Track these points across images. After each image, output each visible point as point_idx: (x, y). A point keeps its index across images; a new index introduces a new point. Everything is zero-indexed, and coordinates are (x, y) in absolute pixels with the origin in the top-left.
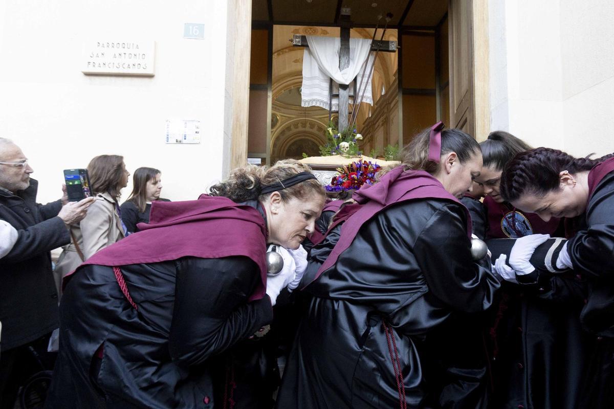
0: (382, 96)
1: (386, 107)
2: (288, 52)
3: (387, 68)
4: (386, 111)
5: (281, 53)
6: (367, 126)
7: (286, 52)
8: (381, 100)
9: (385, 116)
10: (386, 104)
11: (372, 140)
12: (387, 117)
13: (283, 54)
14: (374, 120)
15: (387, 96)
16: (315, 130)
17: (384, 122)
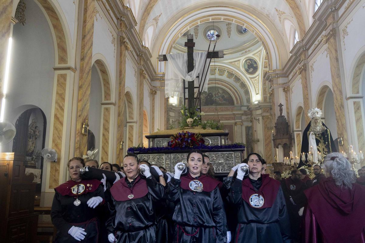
1: (331, 16)
11: (305, 70)
16: (224, 77)
17: (332, 35)
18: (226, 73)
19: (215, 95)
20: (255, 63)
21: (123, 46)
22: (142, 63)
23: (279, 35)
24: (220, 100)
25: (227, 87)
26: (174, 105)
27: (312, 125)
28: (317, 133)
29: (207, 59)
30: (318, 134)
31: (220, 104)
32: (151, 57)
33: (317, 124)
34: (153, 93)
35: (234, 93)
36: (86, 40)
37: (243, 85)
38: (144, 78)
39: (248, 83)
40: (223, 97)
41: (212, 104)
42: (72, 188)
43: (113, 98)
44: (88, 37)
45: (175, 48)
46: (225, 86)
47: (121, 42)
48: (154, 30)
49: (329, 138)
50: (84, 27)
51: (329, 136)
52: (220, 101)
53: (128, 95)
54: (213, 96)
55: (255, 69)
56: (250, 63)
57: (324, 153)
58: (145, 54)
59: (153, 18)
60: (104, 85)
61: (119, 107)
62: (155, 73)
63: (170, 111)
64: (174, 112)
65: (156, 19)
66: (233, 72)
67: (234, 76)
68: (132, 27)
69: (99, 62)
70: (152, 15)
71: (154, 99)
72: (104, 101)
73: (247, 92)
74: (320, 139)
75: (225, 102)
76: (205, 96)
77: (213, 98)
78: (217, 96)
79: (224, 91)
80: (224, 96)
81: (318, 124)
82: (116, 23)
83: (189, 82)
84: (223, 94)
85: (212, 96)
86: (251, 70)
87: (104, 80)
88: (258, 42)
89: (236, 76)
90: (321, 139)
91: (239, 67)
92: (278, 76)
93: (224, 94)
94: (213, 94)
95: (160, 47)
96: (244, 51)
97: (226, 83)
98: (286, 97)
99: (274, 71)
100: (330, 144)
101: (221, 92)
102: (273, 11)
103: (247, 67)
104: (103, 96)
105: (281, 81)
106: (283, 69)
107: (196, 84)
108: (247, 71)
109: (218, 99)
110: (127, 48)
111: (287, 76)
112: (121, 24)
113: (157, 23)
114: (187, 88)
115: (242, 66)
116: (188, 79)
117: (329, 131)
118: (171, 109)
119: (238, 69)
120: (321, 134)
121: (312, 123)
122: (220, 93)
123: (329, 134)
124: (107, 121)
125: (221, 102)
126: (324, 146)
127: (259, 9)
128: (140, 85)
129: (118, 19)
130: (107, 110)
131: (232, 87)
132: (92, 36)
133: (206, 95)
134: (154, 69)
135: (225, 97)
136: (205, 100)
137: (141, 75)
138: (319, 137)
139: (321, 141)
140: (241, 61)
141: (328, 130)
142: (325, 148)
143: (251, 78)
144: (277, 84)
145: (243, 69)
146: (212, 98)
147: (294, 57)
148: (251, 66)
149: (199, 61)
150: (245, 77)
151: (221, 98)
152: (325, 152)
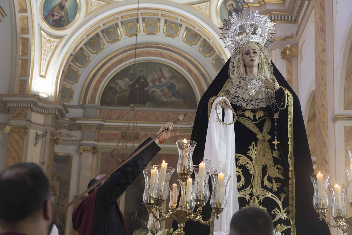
16: (178, 41)
18: (183, 33)
19: (153, 81)
24: (164, 95)
25: (182, 64)
26: (43, 95)
27: (235, 75)
28: (249, 107)
30: (254, 111)
31: (163, 104)
33: (252, 72)
35: (199, 80)
40: (171, 87)
41: (143, 103)
46: (178, 62)
49: (290, 123)
51: (290, 116)
52: (163, 97)
54: (148, 84)
56: (235, 6)
57: (267, 183)
63: (32, 110)
64: (44, 114)
66: (195, 27)
67: (201, 40)
74: (255, 130)
75: (173, 99)
76: (130, 83)
77: (148, 88)
78: (157, 83)
79: (175, 74)
80: (174, 86)
81: (255, 70)
84: (171, 81)
85: (146, 84)
89: (204, 40)
90: (261, 130)
91: (210, 16)
93: (174, 82)
94: (149, 79)
97: (180, 54)
98: (290, 73)
99: (262, 2)
100: (290, 149)
101: (167, 74)
109: (159, 92)
111: (295, 20)
115: (217, 13)
117: (291, 97)
118: (35, 104)
120: (262, 109)
121: (235, 65)
122: (165, 78)
123: (291, 110)
125: (165, 100)
126: (269, 156)
131: (194, 65)
133: (131, 80)
135: (177, 87)
136: (129, 91)
138: (255, 120)
139: (259, 136)
140: (214, 2)
141: (287, 92)
142: (270, 163)
146: (146, 89)
151: (166, 90)
152: (270, 179)
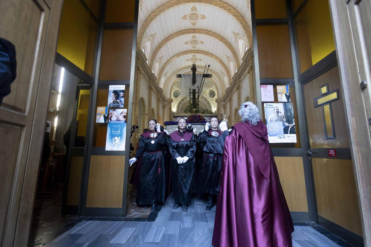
0: (235, 74)
1: (238, 80)
2: (183, 55)
3: (238, 58)
4: (238, 82)
5: (179, 56)
6: (227, 92)
7: (182, 55)
8: (235, 76)
9: (237, 85)
10: (238, 78)
11: (231, 100)
12: (238, 85)
13: (180, 56)
14: (232, 88)
15: (239, 73)
17: (238, 88)
20: (214, 92)
21: (151, 90)
22: (159, 94)
23: (222, 82)
29: (203, 78)
32: (163, 92)
34: (164, 107)
36: (137, 91)
37: (209, 103)
38: (160, 101)
39: (210, 102)
42: (151, 135)
43: (147, 112)
44: (138, 90)
45: (175, 84)
47: (150, 88)
48: (165, 78)
50: (137, 86)
53: (153, 110)
55: (214, 95)
56: (212, 92)
58: (160, 91)
59: (165, 73)
60: (143, 107)
61: (149, 116)
62: (165, 98)
65: (166, 74)
66: (203, 96)
68: (155, 80)
69: (142, 98)
70: (164, 72)
71: (164, 110)
72: (143, 113)
73: (210, 106)
82: (148, 80)
83: (193, 90)
86: (212, 96)
87: (143, 105)
88: (213, 84)
89: (205, 98)
91: (206, 94)
92: (222, 101)
95: (168, 86)
96: (209, 87)
98: (225, 111)
99: (220, 99)
102: (219, 72)
103: (210, 94)
104: (142, 111)
105: (223, 103)
106: (224, 98)
107: (197, 91)
108: (210, 96)
110: (152, 90)
111: (225, 101)
112: (150, 80)
113: (166, 75)
114: (192, 93)
115: (208, 93)
116: (193, 88)
119: (206, 95)
124: (144, 122)
127: (214, 70)
128: (158, 105)
129: (149, 78)
130: (144, 117)
131: (203, 104)
132: (139, 89)
134: (164, 97)
137: (158, 100)
140: (207, 91)
143: (212, 100)
144: (221, 105)
145: (208, 95)
147: (227, 94)
148: (212, 94)
149: (198, 79)
150: (209, 99)
